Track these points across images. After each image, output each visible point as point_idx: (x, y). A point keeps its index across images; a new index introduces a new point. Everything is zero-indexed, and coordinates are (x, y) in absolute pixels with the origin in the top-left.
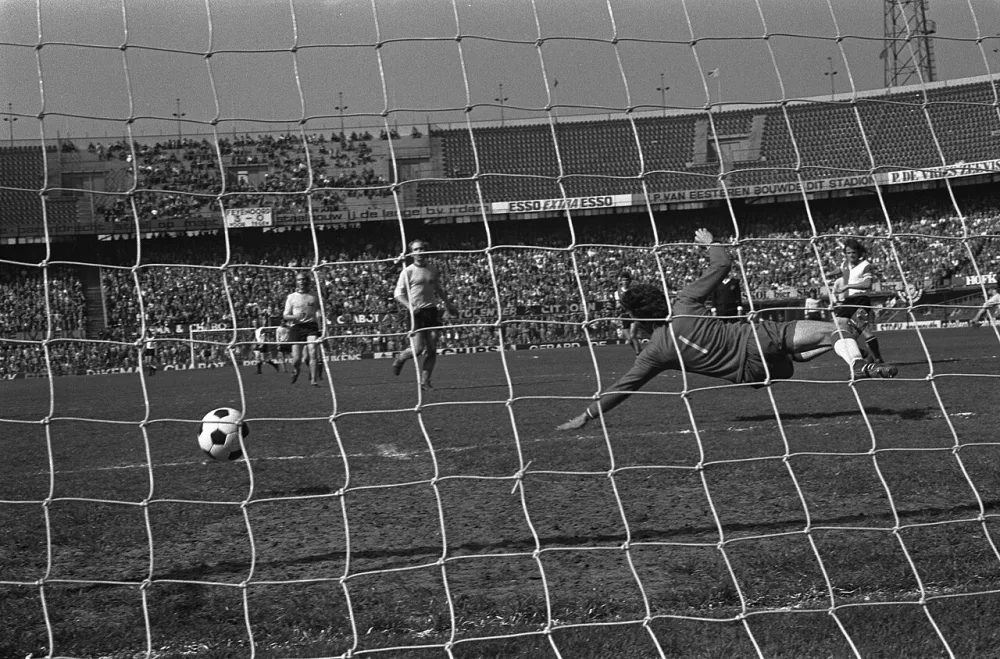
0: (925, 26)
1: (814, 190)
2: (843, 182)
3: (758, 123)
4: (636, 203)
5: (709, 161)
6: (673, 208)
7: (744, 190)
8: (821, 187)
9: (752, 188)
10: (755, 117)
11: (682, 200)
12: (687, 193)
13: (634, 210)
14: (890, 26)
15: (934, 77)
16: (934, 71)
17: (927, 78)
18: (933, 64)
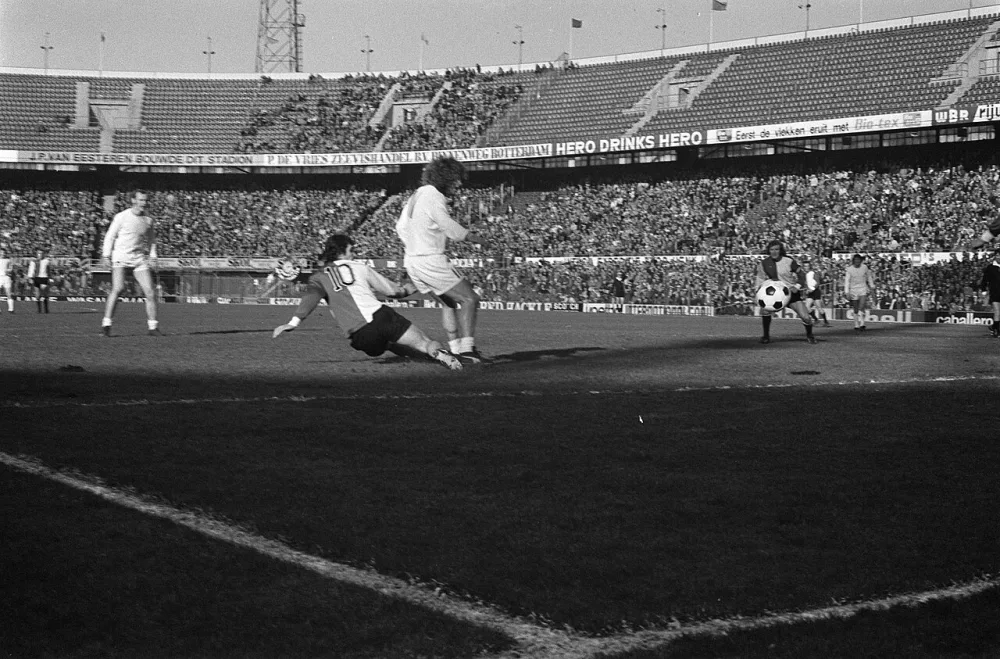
0: (296, 19)
1: (193, 164)
2: (221, 160)
3: (138, 91)
4: (21, 161)
5: (91, 125)
6: (49, 168)
7: (127, 157)
8: (200, 162)
9: (134, 157)
10: (136, 87)
11: (66, 162)
12: (71, 155)
13: (19, 167)
14: (264, 12)
15: (300, 68)
16: (300, 63)
17: (294, 69)
18: (300, 56)
